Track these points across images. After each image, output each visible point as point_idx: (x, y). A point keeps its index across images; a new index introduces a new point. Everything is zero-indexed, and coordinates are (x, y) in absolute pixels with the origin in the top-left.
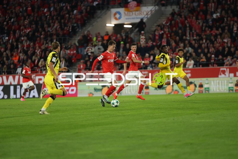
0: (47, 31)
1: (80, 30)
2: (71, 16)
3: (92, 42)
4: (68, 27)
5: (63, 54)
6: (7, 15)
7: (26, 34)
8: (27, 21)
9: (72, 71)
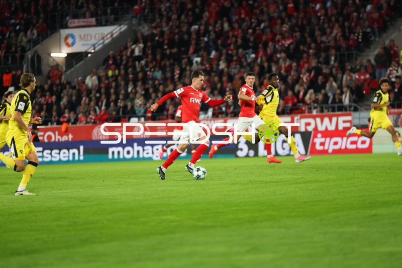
0: (319, 41)
1: (377, 39)
2: (361, 15)
3: (397, 59)
4: (356, 35)
5: (346, 80)
6: (254, 17)
7: (285, 47)
8: (287, 26)
9: (362, 109)
